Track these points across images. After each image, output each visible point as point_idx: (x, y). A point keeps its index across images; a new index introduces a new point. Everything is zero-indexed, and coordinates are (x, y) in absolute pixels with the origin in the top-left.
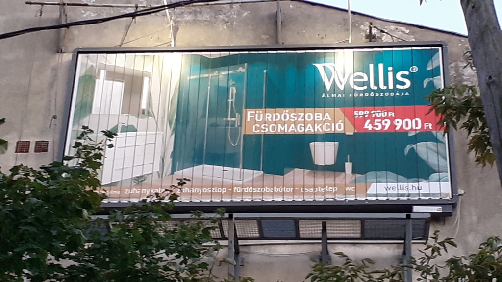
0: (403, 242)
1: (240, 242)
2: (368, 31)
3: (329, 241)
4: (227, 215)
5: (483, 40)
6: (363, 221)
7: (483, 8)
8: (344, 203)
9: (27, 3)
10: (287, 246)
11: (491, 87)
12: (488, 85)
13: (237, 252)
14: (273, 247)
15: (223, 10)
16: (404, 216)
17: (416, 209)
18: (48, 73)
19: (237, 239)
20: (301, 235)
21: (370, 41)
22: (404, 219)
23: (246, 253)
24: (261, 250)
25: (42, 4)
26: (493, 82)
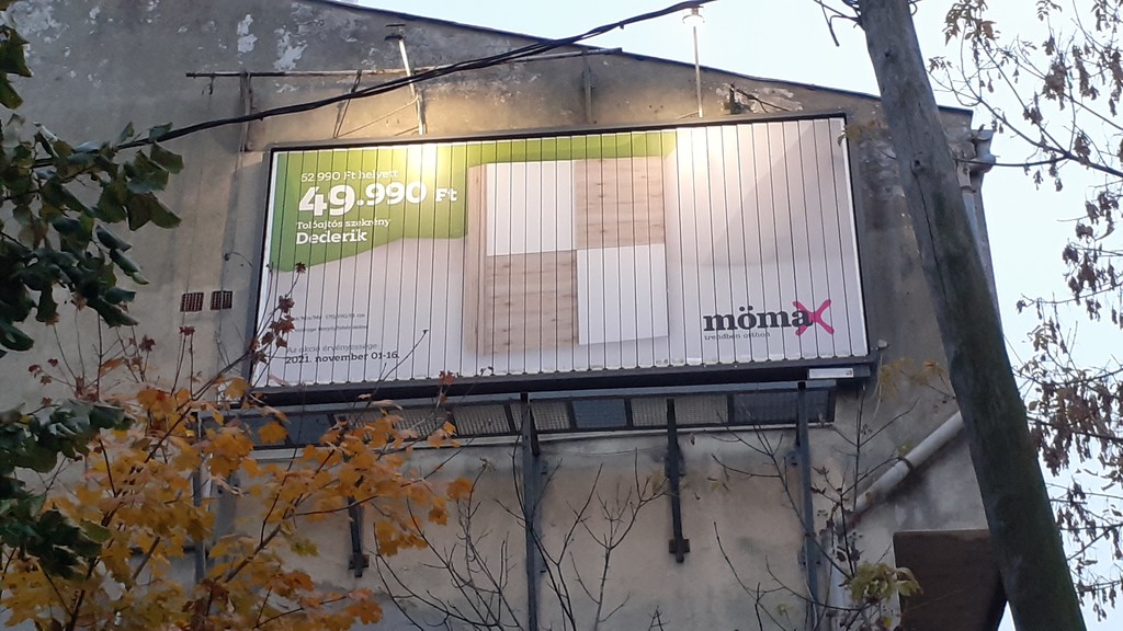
0: (794, 425)
1: (541, 438)
2: (728, 97)
3: (678, 430)
4: (518, 396)
5: (903, 105)
6: (730, 396)
7: (902, 56)
8: (701, 370)
9: (189, 75)
10: (613, 440)
11: (920, 177)
12: (915, 175)
13: (537, 454)
14: (593, 444)
15: (498, 73)
16: (794, 384)
17: (813, 374)
18: (227, 184)
19: (535, 433)
20: (636, 422)
21: (732, 113)
22: (794, 390)
23: (550, 453)
24: (573, 449)
25: (213, 76)
26: (923, 169)
